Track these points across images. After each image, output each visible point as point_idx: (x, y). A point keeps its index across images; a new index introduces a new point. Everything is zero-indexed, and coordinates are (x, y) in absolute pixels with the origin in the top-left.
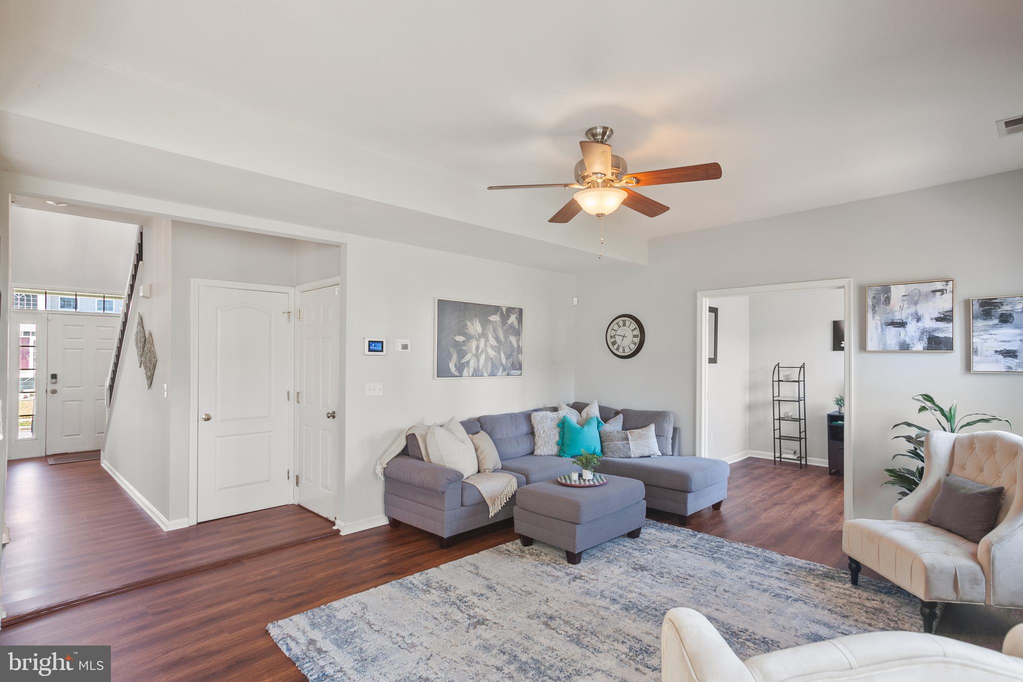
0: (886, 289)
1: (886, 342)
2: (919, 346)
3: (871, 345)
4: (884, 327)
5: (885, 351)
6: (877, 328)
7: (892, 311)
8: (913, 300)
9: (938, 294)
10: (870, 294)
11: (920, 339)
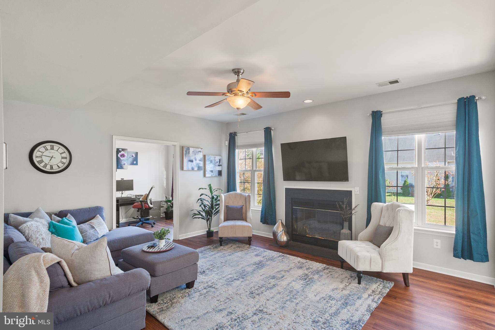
0: (188, 149)
1: (188, 167)
2: (196, 169)
3: (185, 168)
4: (188, 162)
5: (188, 170)
6: (186, 162)
7: (190, 157)
8: (195, 153)
9: (200, 152)
10: (185, 150)
11: (196, 167)
